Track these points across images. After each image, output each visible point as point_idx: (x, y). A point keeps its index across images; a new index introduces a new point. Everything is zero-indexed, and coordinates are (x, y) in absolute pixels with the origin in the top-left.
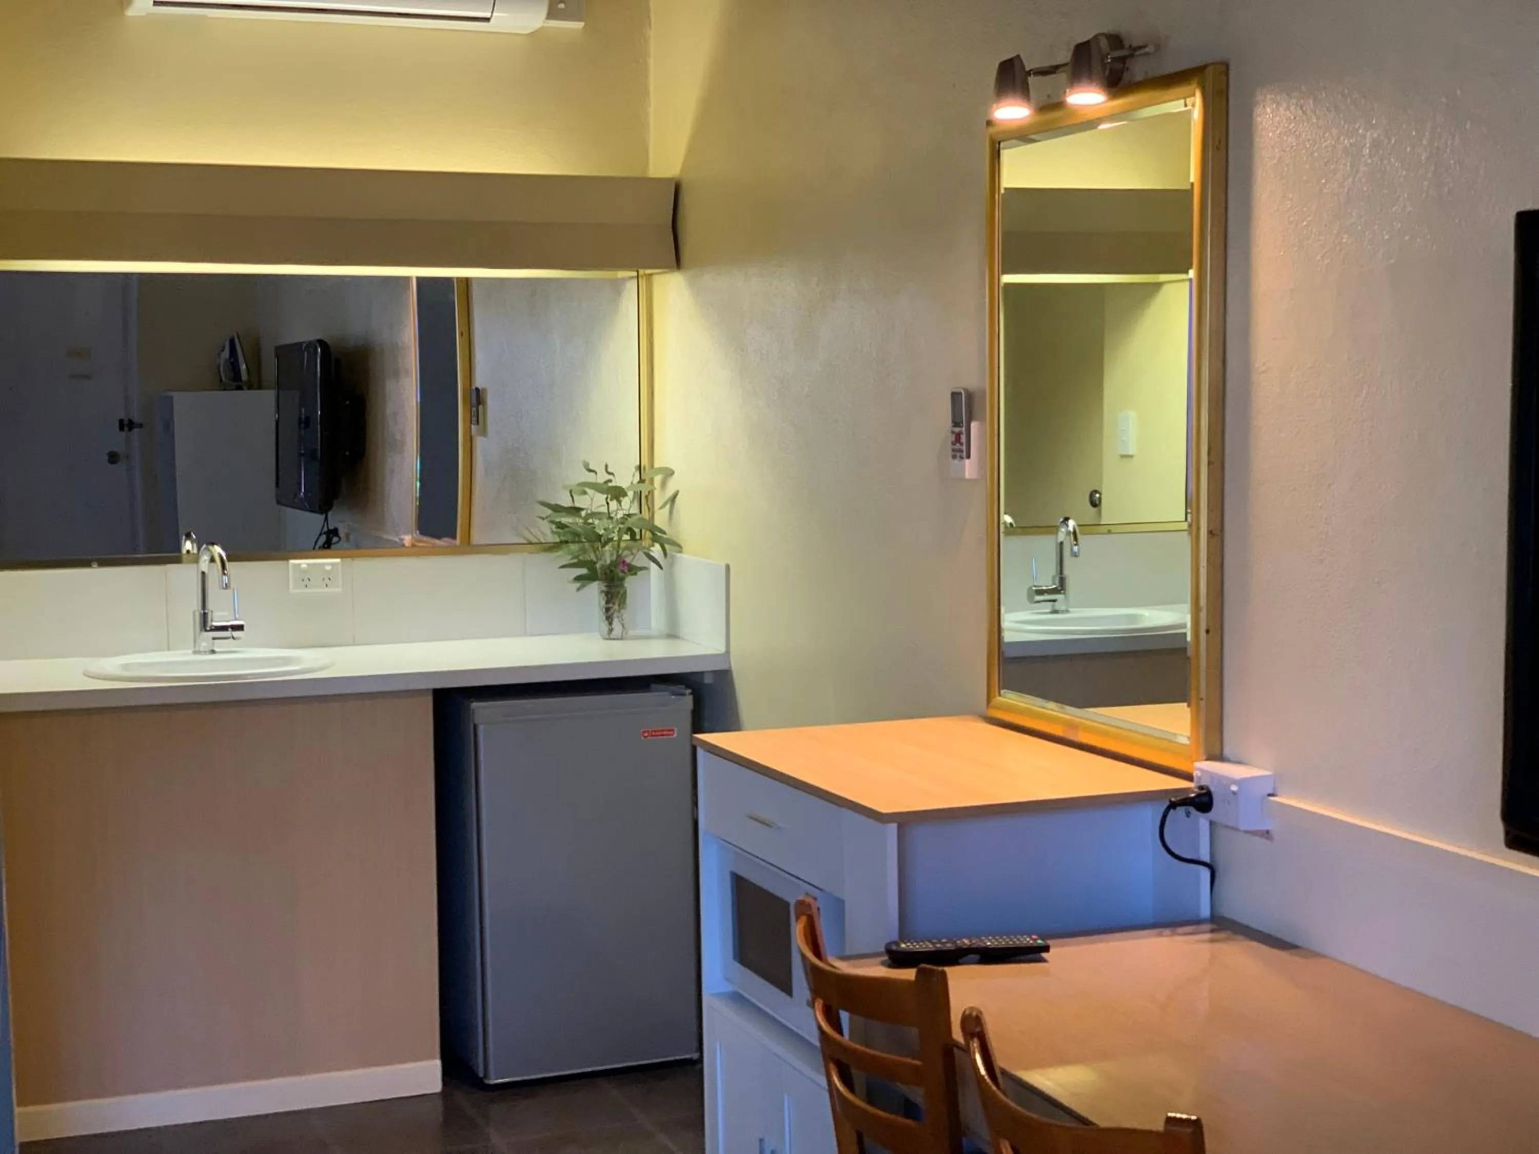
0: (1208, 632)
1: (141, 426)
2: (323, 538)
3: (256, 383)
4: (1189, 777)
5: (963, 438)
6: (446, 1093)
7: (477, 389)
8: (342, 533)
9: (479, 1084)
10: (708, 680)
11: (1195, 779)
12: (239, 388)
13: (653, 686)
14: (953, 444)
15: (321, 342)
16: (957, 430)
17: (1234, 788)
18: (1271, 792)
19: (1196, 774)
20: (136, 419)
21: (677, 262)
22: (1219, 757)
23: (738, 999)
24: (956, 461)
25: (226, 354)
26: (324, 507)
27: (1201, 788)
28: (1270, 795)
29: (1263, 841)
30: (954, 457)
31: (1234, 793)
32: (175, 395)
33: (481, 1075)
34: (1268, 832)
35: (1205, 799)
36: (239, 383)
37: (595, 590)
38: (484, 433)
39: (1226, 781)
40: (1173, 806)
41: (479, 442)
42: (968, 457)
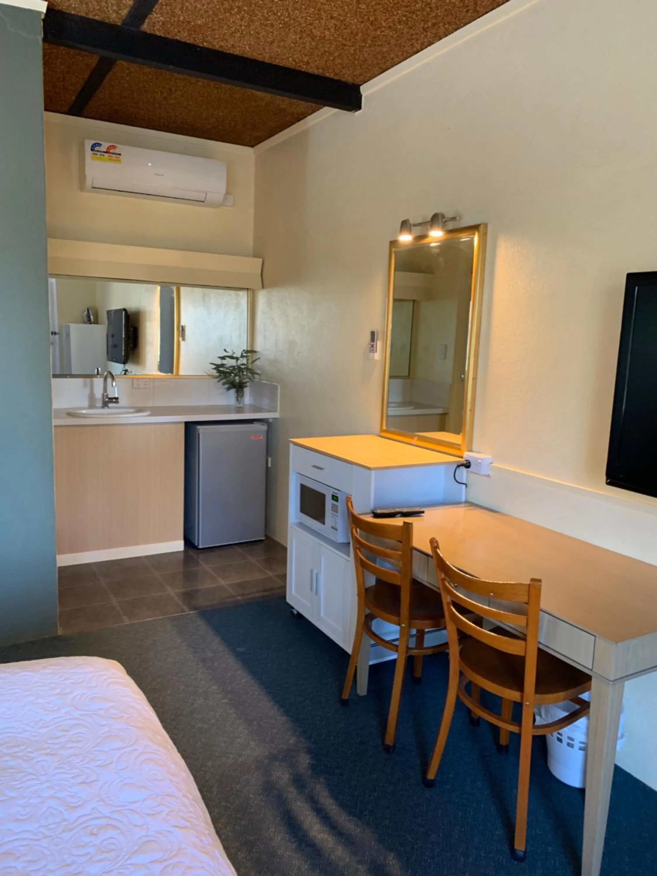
0: (470, 410)
1: (58, 334)
2: (123, 372)
3: (96, 322)
4: (462, 457)
5: (375, 346)
6: (185, 551)
7: (182, 327)
8: (129, 370)
9: (196, 548)
10: (271, 421)
11: (464, 458)
12: (90, 324)
13: (255, 422)
14: (371, 348)
15: (125, 310)
16: (372, 343)
17: (480, 461)
18: (491, 462)
19: (465, 456)
20: (57, 331)
21: (263, 287)
22: (470, 450)
23: (301, 525)
24: (372, 354)
25: (86, 313)
26: (125, 363)
27: (467, 460)
28: (491, 463)
29: (486, 478)
30: (371, 352)
31: (480, 463)
32: (70, 324)
33: (196, 544)
34: (488, 475)
35: (468, 464)
36: (90, 322)
37: (233, 391)
38: (184, 339)
39: (476, 459)
40: (458, 466)
41: (182, 343)
42: (376, 352)
